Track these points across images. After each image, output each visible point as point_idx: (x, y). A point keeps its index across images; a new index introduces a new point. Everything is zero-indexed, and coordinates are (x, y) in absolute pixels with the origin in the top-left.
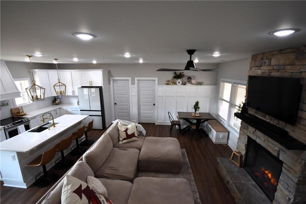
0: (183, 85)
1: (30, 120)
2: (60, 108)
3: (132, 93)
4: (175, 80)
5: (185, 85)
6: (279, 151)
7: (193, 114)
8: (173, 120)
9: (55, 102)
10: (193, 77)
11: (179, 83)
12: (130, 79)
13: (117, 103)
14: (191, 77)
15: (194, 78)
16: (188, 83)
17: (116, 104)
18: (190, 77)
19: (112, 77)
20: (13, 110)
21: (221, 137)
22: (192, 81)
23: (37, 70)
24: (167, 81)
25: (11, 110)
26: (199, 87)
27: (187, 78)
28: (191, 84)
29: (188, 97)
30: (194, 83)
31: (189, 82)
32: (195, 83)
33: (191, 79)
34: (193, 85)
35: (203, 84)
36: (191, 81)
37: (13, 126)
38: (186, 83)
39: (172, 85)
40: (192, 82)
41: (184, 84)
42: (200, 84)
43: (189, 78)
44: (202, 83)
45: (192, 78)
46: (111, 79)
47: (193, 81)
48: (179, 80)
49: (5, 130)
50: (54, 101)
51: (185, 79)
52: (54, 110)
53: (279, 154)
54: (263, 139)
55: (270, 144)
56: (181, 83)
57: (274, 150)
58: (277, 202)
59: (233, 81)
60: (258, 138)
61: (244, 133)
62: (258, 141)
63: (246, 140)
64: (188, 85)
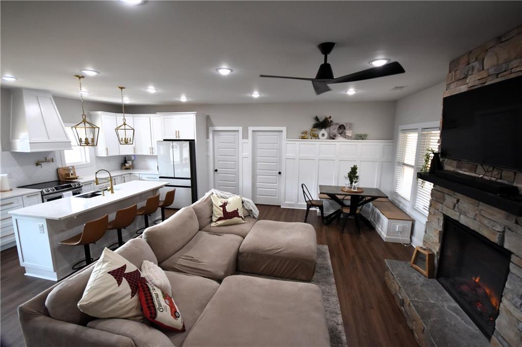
0: (330, 139)
1: (82, 186)
2: (130, 174)
3: (243, 153)
4: (317, 131)
5: (334, 139)
6: (504, 232)
7: (347, 189)
8: (311, 199)
9: (125, 166)
10: (348, 125)
11: (323, 135)
12: (240, 129)
13: (218, 169)
14: (345, 125)
15: (350, 128)
16: (339, 135)
17: (216, 170)
18: (343, 125)
19: (212, 125)
20: (60, 170)
21: (397, 230)
23: (99, 113)
24: (302, 133)
25: (57, 170)
26: (360, 143)
27: (338, 126)
28: (345, 137)
29: (340, 160)
30: (350, 135)
31: (340, 134)
32: (351, 137)
33: (345, 129)
34: (348, 139)
35: (367, 137)
36: (345, 133)
37: (55, 190)
38: (335, 136)
39: (311, 139)
40: (347, 134)
41: (332, 137)
42: (361, 137)
43: (342, 128)
44: (365, 135)
45: (347, 128)
46: (211, 129)
47: (349, 133)
48: (323, 131)
49: (42, 196)
50: (123, 164)
51: (334, 129)
52: (121, 175)
53: (502, 239)
54: (471, 214)
55: (486, 222)
56: (326, 135)
57: (494, 232)
58: (500, 338)
59: (420, 126)
60: (463, 214)
61: (436, 211)
62: (463, 220)
63: (441, 224)
64: (340, 139)
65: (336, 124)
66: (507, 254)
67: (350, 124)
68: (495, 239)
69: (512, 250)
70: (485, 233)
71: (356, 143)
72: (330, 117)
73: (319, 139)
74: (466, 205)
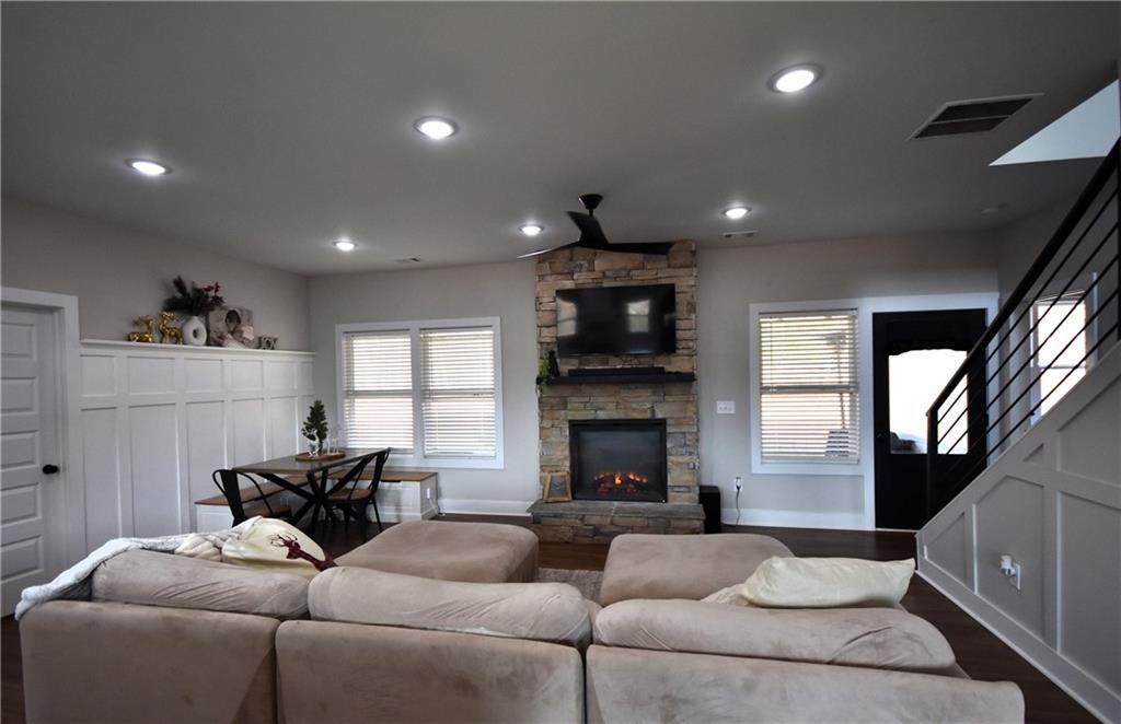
5: (220, 345)
6: (653, 407)
10: (245, 313)
11: (195, 334)
14: (238, 311)
16: (230, 336)
18: (235, 312)
22: (243, 328)
24: (136, 323)
26: (267, 356)
27: (225, 313)
28: (242, 342)
29: (235, 400)
30: (251, 338)
31: (232, 333)
32: (252, 341)
33: (239, 321)
34: (248, 346)
35: (278, 344)
36: (242, 332)
38: (222, 337)
39: (161, 342)
40: (245, 335)
42: (266, 343)
43: (233, 317)
44: (275, 340)
45: (243, 319)
47: (249, 334)
48: (196, 323)
53: (653, 412)
55: (634, 406)
56: (203, 337)
57: (645, 411)
58: (676, 489)
59: (415, 324)
60: (601, 409)
61: (556, 422)
62: (602, 415)
63: (568, 433)
64: (233, 346)
65: (224, 308)
66: (662, 423)
67: (249, 312)
68: (648, 415)
69: (667, 416)
70: (636, 415)
71: (259, 358)
72: (217, 288)
73: (184, 344)
74: (602, 399)
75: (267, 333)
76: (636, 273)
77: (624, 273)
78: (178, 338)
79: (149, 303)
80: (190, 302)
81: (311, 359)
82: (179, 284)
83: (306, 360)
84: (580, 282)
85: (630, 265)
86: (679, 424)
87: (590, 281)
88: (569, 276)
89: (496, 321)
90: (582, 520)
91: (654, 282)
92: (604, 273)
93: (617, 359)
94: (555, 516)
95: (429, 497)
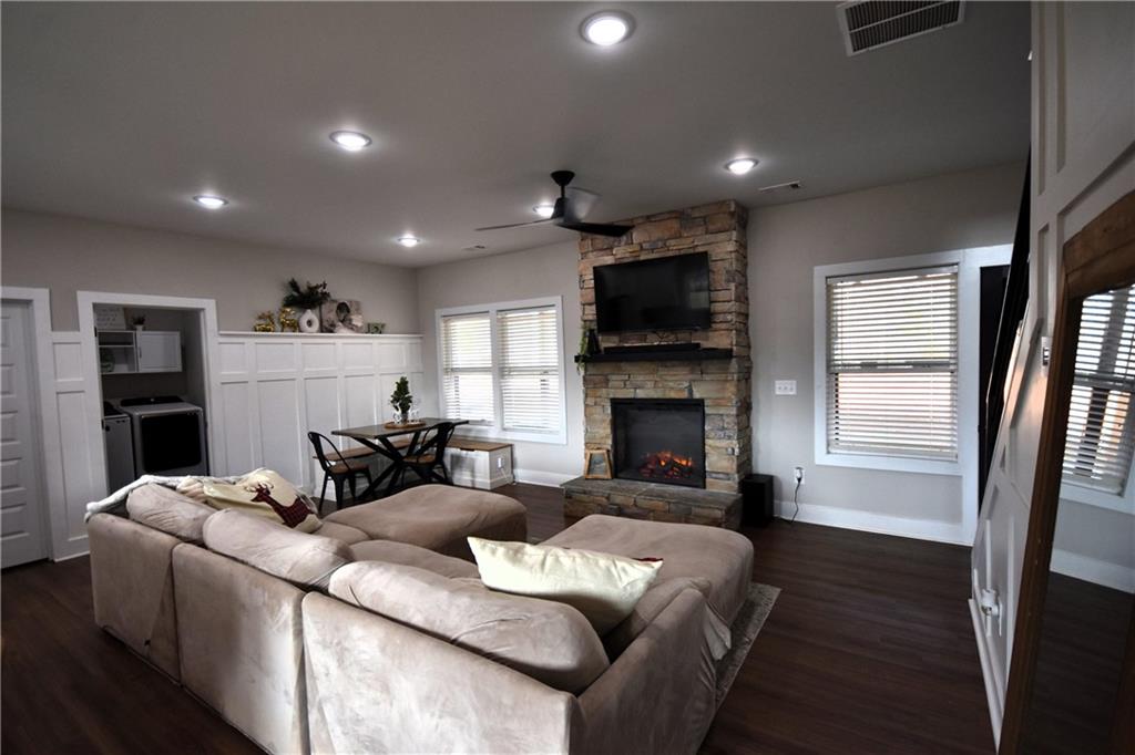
0: (322, 332)
4: (293, 313)
5: (332, 332)
6: (690, 386)
11: (310, 323)
12: (40, 296)
14: (348, 304)
16: (340, 324)
18: (344, 304)
22: (353, 317)
24: (260, 318)
26: (376, 340)
27: (335, 305)
28: (352, 329)
29: (346, 377)
30: (360, 324)
31: (342, 322)
32: (361, 327)
33: (348, 311)
34: (358, 332)
35: (386, 328)
36: (351, 320)
38: (333, 325)
39: (282, 331)
40: (354, 323)
41: (327, 328)
42: (376, 329)
43: (343, 308)
44: (383, 326)
45: (352, 309)
47: (357, 321)
48: (310, 315)
51: (329, 312)
53: (691, 392)
54: (650, 384)
55: (671, 384)
56: (316, 325)
57: (682, 390)
58: (714, 475)
59: (493, 307)
60: (639, 388)
61: (598, 400)
62: (641, 394)
63: (609, 411)
64: (343, 332)
65: (334, 301)
66: (700, 404)
67: (358, 303)
68: (685, 395)
69: (704, 396)
70: (673, 395)
72: (324, 285)
73: (300, 331)
74: (641, 378)
75: (375, 319)
76: (673, 242)
77: (660, 244)
78: (295, 326)
79: (272, 300)
80: (304, 298)
81: (419, 341)
82: (294, 285)
83: (414, 341)
84: (618, 256)
85: (667, 235)
86: (718, 405)
87: (627, 255)
88: (608, 251)
89: (557, 300)
90: (608, 498)
91: (691, 251)
92: (640, 245)
93: (655, 335)
94: (585, 493)
95: (500, 466)
